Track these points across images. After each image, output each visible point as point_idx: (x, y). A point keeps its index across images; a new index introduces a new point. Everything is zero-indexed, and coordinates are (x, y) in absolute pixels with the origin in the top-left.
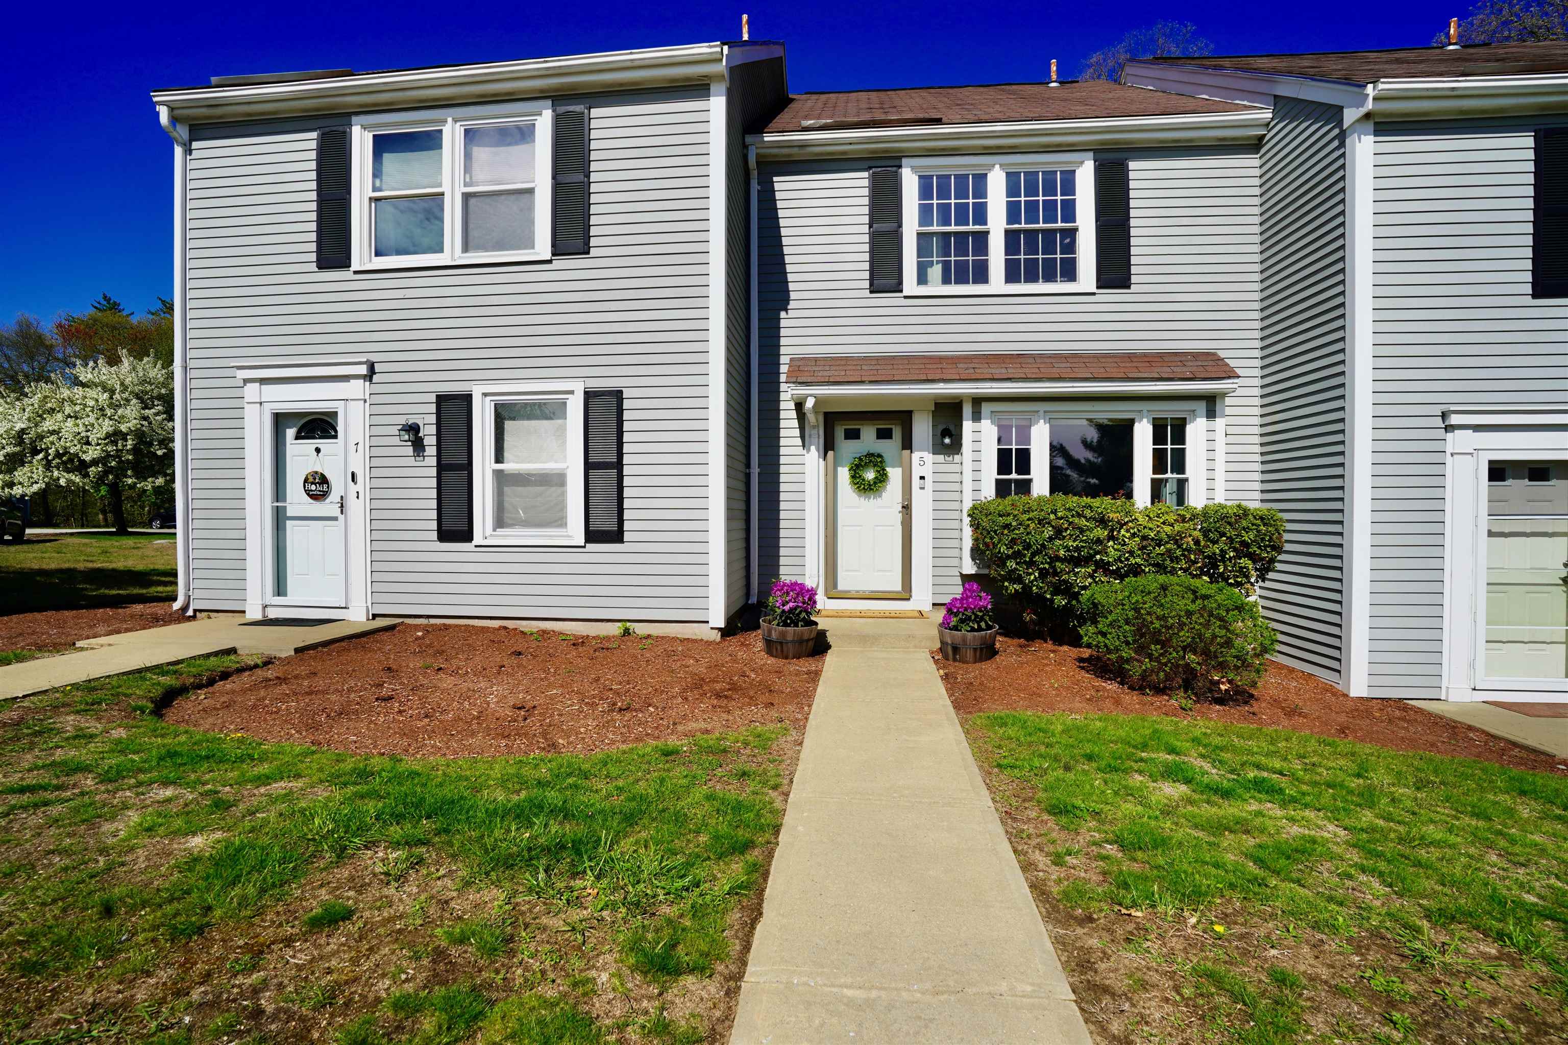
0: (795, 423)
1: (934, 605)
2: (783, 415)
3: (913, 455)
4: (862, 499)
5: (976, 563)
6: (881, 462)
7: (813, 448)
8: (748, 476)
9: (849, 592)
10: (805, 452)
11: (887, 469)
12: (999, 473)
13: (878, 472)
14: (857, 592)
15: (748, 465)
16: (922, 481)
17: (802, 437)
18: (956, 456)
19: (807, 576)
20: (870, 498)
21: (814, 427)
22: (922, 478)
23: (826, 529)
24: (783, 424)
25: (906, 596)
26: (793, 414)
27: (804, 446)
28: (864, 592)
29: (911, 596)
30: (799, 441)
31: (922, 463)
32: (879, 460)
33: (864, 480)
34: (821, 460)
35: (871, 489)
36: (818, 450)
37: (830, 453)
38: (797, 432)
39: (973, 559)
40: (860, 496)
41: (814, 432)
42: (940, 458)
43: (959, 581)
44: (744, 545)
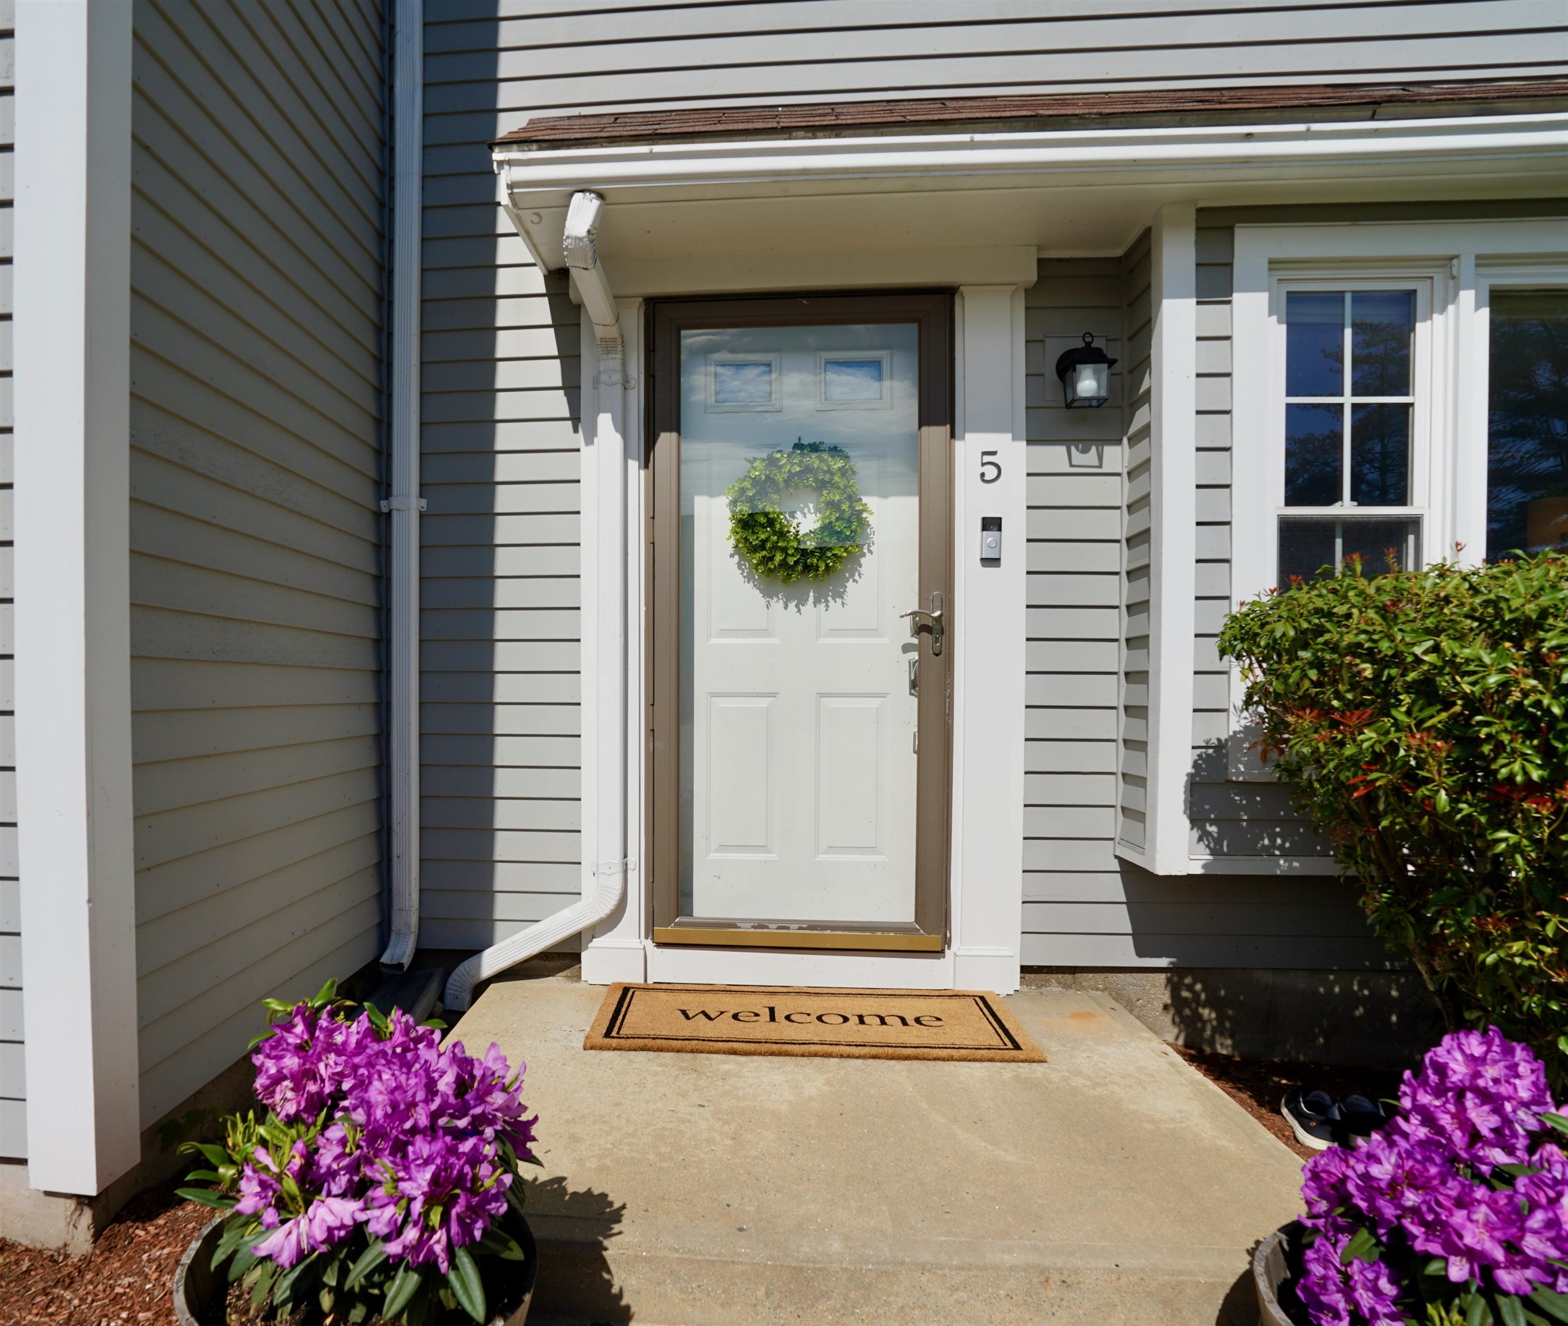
0: (547, 342)
1: (1025, 969)
2: (505, 313)
3: (958, 445)
4: (777, 604)
5: (1204, 836)
6: (843, 471)
7: (605, 421)
8: (383, 521)
9: (731, 924)
10: (578, 440)
11: (865, 500)
12: (1289, 502)
13: (832, 505)
14: (761, 925)
15: (383, 486)
16: (991, 536)
17: (571, 387)
18: (1109, 451)
19: (586, 868)
20: (802, 601)
21: (608, 346)
22: (992, 524)
23: (651, 704)
24: (505, 344)
25: (933, 941)
26: (541, 311)
27: (575, 419)
28: (783, 925)
29: (947, 941)
30: (558, 404)
31: (991, 472)
32: (838, 464)
33: (782, 534)
34: (633, 465)
35: (807, 568)
36: (624, 432)
37: (666, 440)
38: (552, 373)
39: (1196, 819)
40: (768, 593)
41: (612, 364)
42: (1055, 456)
43: (1114, 888)
44: (370, 760)
